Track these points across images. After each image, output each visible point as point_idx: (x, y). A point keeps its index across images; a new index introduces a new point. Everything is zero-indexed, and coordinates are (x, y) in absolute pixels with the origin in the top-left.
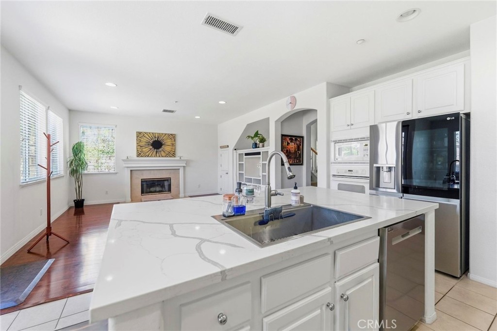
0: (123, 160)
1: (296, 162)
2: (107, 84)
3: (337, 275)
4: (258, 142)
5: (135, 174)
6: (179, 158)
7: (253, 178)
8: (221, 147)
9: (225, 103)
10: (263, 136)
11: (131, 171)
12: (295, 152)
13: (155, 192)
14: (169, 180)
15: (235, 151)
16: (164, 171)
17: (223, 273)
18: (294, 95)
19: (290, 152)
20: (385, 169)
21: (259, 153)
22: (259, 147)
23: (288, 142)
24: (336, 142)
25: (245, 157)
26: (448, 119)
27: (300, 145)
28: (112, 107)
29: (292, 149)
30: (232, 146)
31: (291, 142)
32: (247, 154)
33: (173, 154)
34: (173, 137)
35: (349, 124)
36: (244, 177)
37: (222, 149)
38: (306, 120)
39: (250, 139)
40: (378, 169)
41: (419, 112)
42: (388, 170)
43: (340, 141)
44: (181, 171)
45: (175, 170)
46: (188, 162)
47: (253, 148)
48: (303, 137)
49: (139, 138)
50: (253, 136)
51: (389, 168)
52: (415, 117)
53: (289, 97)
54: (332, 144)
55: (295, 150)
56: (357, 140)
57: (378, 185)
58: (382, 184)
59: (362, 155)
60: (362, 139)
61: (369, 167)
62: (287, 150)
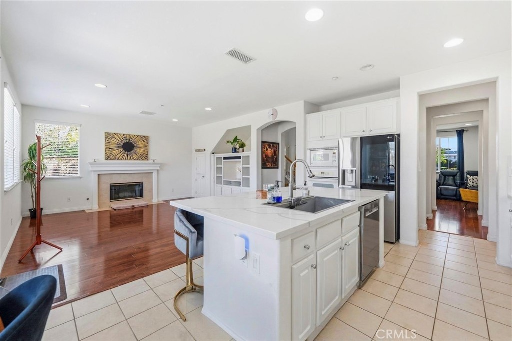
0: (91, 164)
1: (274, 166)
2: (96, 85)
3: (344, 232)
4: (238, 147)
5: (103, 178)
6: (152, 162)
7: (232, 180)
8: (196, 151)
9: (211, 109)
10: (243, 141)
11: (99, 175)
13: (125, 197)
14: (141, 184)
15: (213, 155)
16: (135, 175)
18: (276, 108)
19: (268, 157)
20: (349, 171)
21: (240, 158)
22: (238, 152)
23: (267, 148)
24: (311, 150)
25: (223, 160)
26: (389, 137)
27: (276, 151)
28: (82, 105)
29: (270, 154)
30: (210, 149)
32: (225, 158)
33: (146, 157)
34: (146, 139)
35: (322, 136)
36: (223, 180)
37: (198, 153)
38: (282, 129)
39: (230, 144)
40: (344, 171)
41: (371, 131)
42: (351, 172)
43: (314, 149)
44: (155, 175)
45: (148, 174)
46: (162, 165)
47: (233, 152)
48: (278, 144)
49: (108, 139)
50: (233, 141)
51: (352, 170)
52: (368, 134)
53: (271, 109)
54: (309, 152)
55: (272, 156)
56: (327, 149)
57: (344, 183)
58: (347, 182)
59: (332, 160)
60: (332, 148)
61: (338, 170)
62: (266, 155)
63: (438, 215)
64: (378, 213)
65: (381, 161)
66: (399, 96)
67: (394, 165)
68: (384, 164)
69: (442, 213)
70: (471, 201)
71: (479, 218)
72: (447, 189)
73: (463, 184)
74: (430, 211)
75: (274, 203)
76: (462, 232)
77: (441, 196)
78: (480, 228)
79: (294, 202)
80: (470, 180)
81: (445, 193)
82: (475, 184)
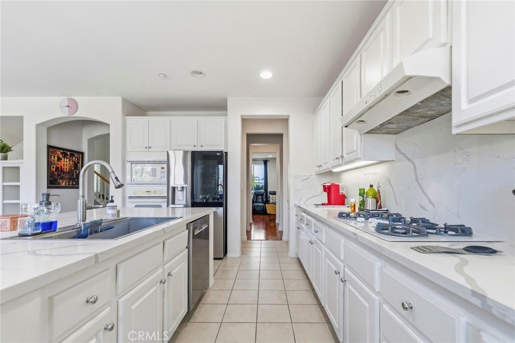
1: (74, 185)
3: (166, 259)
10: (6, 143)
12: (71, 172)
17: (96, 256)
18: (75, 98)
19: (62, 171)
20: (179, 189)
23: (58, 157)
24: (132, 163)
26: (218, 154)
27: (78, 162)
29: (65, 167)
31: (64, 157)
35: (147, 146)
38: (88, 134)
40: (174, 188)
41: (202, 146)
42: (181, 190)
43: (137, 162)
48: (82, 154)
51: (183, 188)
52: (199, 149)
53: (66, 98)
54: (128, 165)
55: (70, 169)
56: (154, 162)
57: (173, 203)
58: (176, 202)
59: (161, 176)
60: (160, 162)
61: (166, 188)
62: (57, 168)
63: (253, 226)
64: (207, 229)
65: (211, 178)
66: (226, 115)
67: (222, 184)
68: (213, 181)
69: (255, 225)
70: (272, 213)
71: (277, 225)
72: (258, 206)
73: (267, 202)
74: (249, 224)
75: (33, 235)
76: (267, 239)
77: (255, 212)
78: (277, 233)
79: (86, 229)
80: (272, 198)
81: (257, 209)
82: (273, 201)
